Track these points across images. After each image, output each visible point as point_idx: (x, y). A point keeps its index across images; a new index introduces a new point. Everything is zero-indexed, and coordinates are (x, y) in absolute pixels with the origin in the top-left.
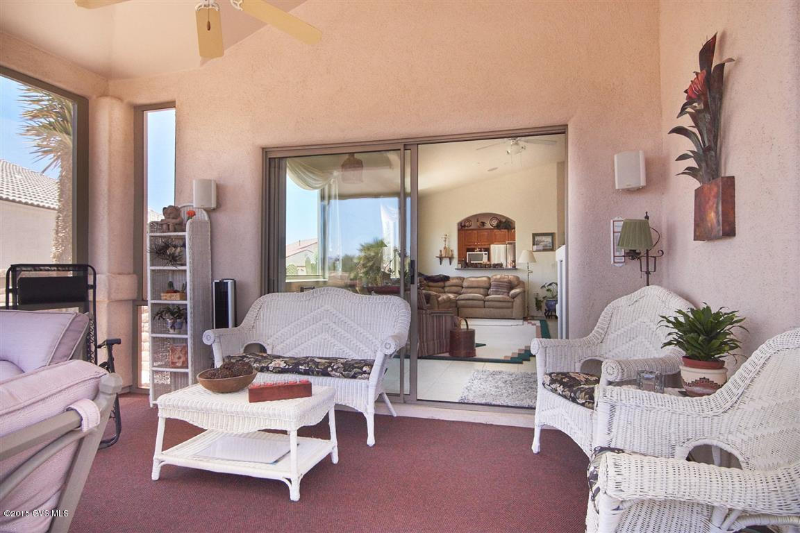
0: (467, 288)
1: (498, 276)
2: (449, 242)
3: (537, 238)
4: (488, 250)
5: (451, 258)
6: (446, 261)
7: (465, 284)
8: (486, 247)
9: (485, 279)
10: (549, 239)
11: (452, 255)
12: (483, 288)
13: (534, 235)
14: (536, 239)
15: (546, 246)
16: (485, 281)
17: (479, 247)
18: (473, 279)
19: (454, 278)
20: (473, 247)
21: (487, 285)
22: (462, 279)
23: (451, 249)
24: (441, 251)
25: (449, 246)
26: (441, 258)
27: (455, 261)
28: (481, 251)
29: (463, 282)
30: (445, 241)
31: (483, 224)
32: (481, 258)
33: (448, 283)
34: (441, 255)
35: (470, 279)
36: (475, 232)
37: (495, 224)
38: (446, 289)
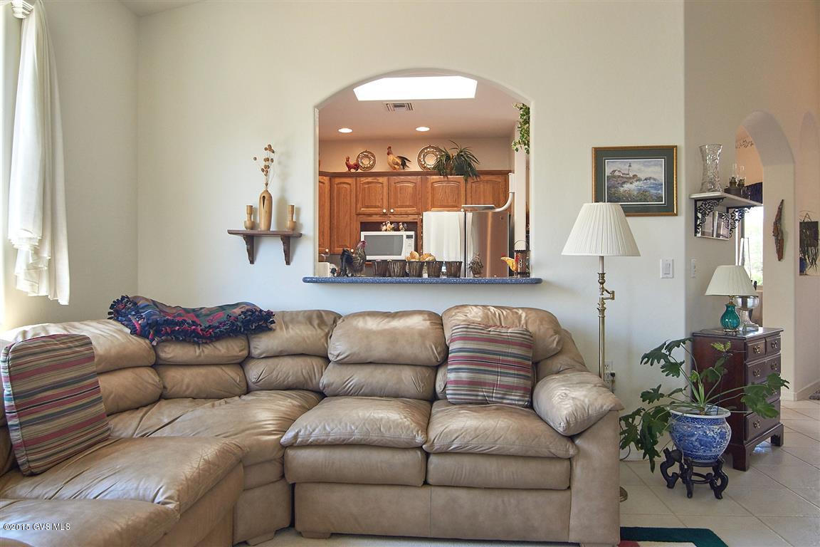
0: (348, 362)
1: (475, 314)
2: (284, 177)
3: (611, 167)
4: (415, 227)
5: (290, 240)
6: (271, 251)
7: (338, 347)
8: (410, 219)
9: (418, 323)
10: (654, 170)
11: (295, 226)
12: (413, 365)
13: (601, 155)
14: (608, 172)
15: (643, 195)
16: (422, 335)
17: (393, 218)
18: (372, 324)
19: (292, 318)
20: (376, 219)
21: (429, 352)
22: (327, 321)
23: (293, 201)
24: (251, 210)
25: (283, 190)
26: (252, 240)
27: (307, 251)
28: (398, 230)
29: (328, 336)
30: (266, 170)
31: (404, 161)
32: (396, 246)
33: (263, 344)
34: (253, 226)
35: (360, 323)
36: (383, 180)
37: (431, 162)
38: (255, 371)
